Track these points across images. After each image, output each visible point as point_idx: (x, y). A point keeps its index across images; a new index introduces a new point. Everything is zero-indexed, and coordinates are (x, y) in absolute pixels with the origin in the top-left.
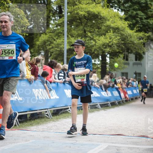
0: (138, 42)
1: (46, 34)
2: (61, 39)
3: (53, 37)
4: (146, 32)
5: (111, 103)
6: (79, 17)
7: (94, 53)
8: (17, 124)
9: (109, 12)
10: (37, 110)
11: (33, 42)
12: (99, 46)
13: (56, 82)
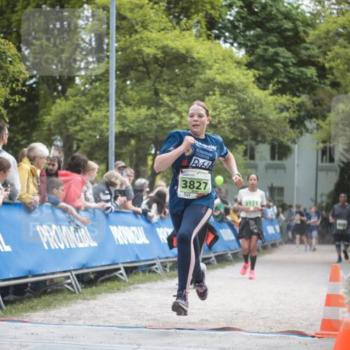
0: (277, 116)
1: (67, 99)
2: (103, 109)
3: (84, 105)
4: (294, 95)
5: (216, 257)
6: (144, 61)
9: (210, 49)
10: (45, 274)
11: (37, 117)
13: (90, 208)
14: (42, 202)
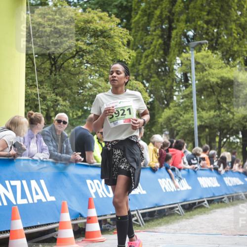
1: (170, 109)
2: (190, 113)
3: (179, 112)
6: (211, 86)
7: (232, 128)
8: (141, 224)
10: (164, 206)
11: (154, 119)
12: (239, 119)
13: (186, 168)
14: (161, 166)
